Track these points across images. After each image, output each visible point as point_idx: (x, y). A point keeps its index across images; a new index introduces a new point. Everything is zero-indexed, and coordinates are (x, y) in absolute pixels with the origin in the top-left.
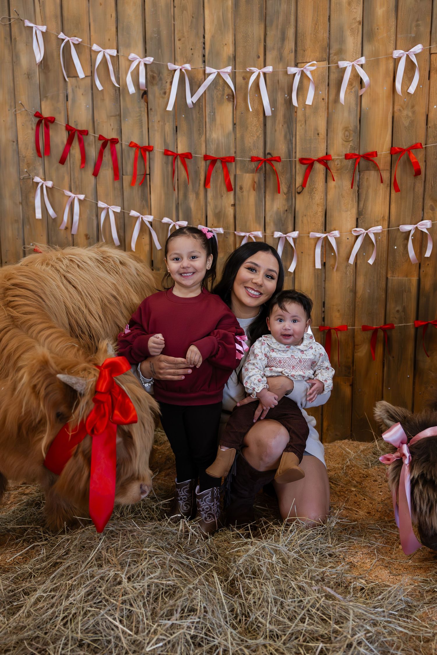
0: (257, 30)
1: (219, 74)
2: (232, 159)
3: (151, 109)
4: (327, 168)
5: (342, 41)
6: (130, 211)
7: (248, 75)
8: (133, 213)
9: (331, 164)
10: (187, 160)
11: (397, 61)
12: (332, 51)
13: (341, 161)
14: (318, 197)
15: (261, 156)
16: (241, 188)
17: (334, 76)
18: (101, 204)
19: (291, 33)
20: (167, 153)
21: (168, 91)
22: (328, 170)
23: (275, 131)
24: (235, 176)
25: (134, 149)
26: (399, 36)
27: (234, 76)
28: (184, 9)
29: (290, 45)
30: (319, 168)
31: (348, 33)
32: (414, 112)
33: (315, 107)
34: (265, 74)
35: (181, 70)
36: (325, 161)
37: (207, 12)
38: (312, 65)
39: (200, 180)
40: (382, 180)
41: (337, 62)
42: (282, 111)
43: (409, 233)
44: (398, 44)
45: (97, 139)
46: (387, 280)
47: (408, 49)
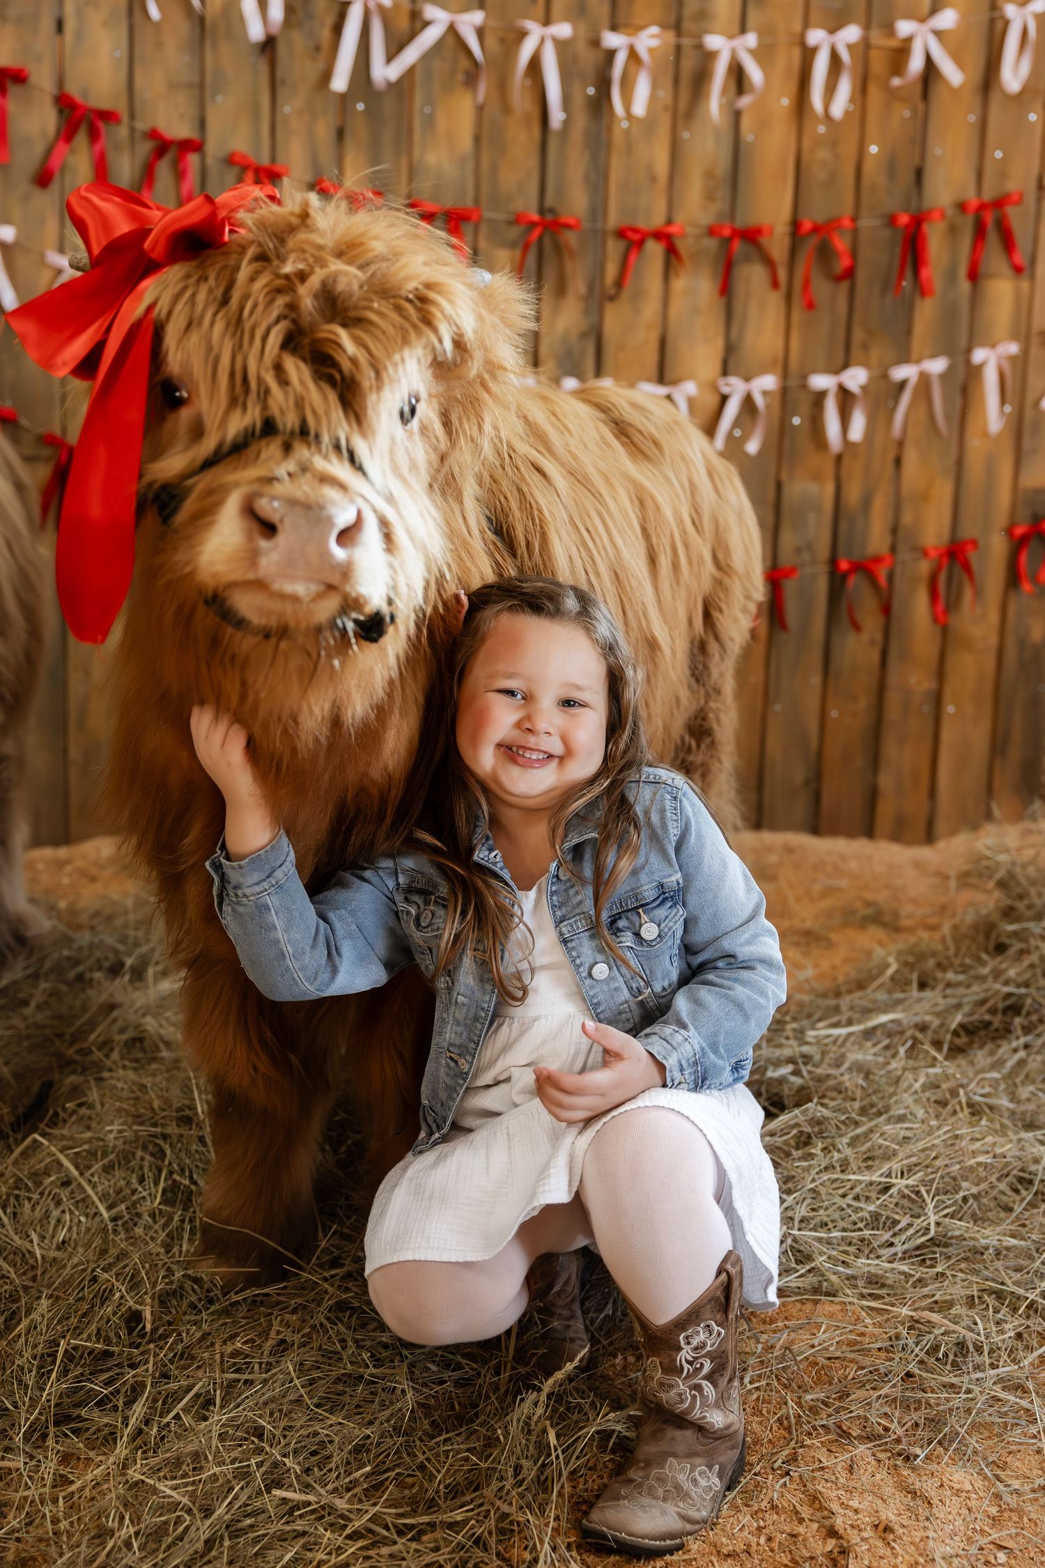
1: (452, 28)
3: (283, 81)
4: (672, 251)
7: (515, 38)
9: (679, 244)
11: (809, 54)
12: (688, 11)
13: (699, 237)
14: (650, 309)
15: (534, 213)
17: (689, 63)
23: (566, 162)
27: (480, 32)
30: (654, 249)
32: (835, 156)
33: (648, 124)
34: (554, 39)
35: (365, 3)
36: (667, 235)
38: (653, 36)
40: (775, 284)
41: (699, 36)
42: (581, 121)
43: (821, 396)
44: (814, 15)
45: (138, 135)
46: (779, 486)
47: (832, 31)
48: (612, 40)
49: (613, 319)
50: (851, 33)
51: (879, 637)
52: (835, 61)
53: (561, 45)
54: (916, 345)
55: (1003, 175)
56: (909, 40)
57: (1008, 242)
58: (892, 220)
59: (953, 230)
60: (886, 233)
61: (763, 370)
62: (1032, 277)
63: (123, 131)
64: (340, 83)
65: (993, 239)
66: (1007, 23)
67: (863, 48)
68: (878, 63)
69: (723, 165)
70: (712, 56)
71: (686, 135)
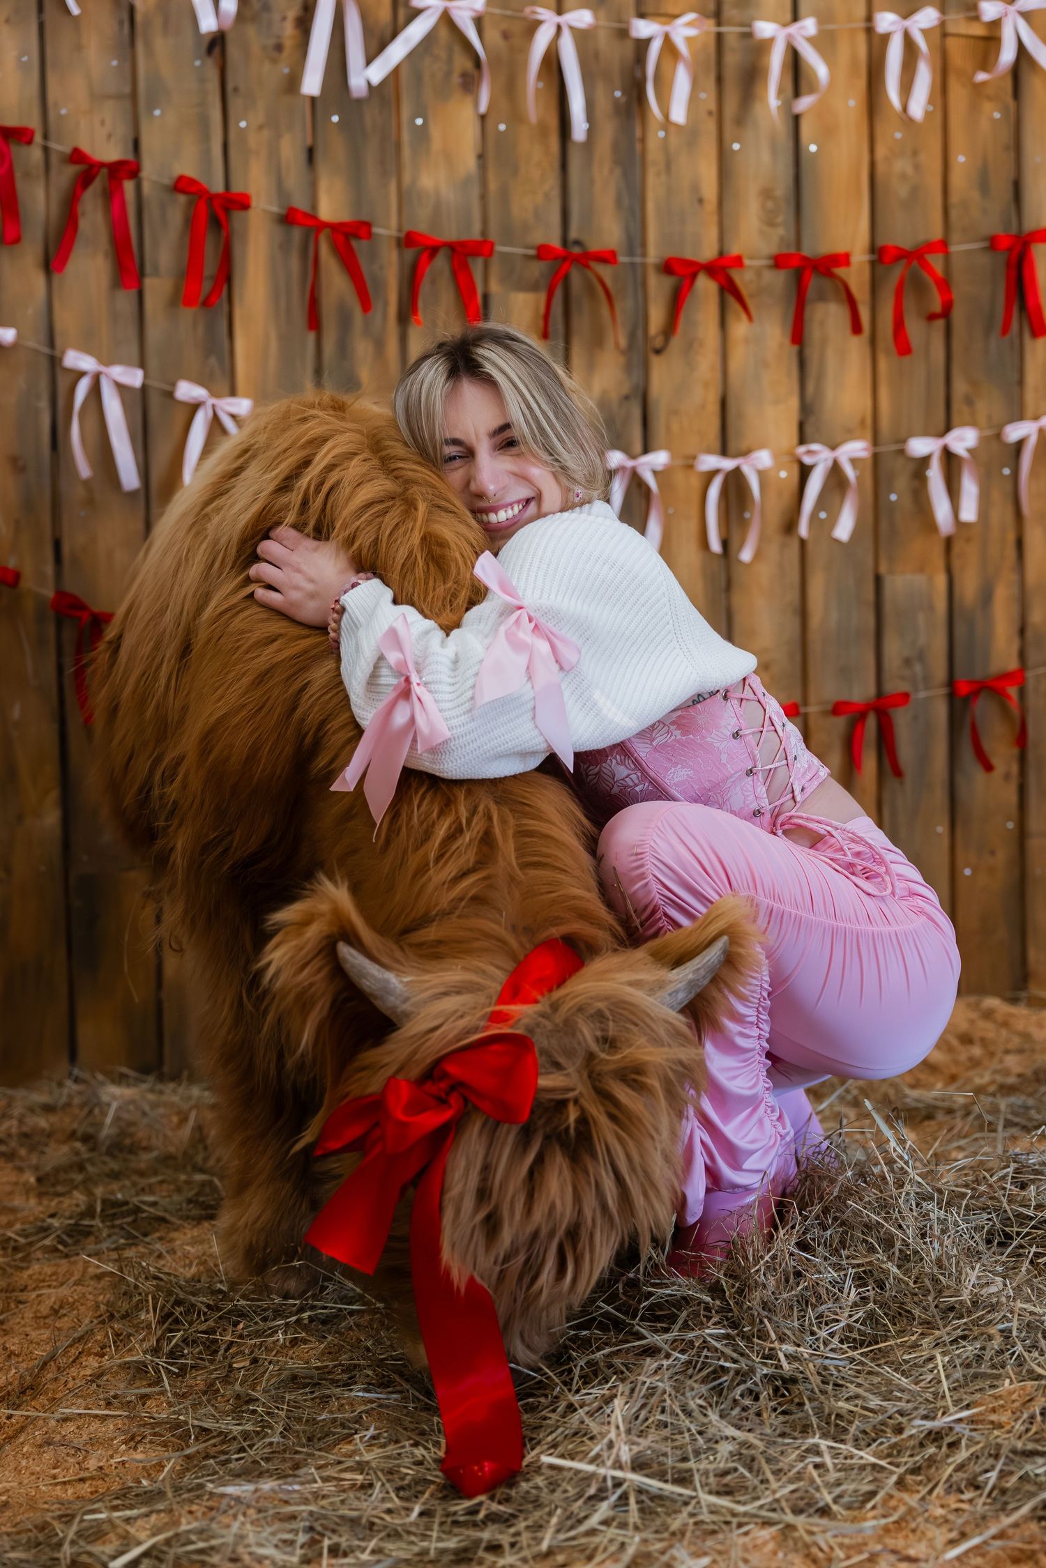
1: (446, 18)
2: (483, 248)
3: (236, 90)
4: (729, 290)
6: (174, 385)
7: (528, 27)
8: (187, 390)
9: (737, 276)
10: (355, 243)
11: (877, 44)
13: (763, 270)
14: (707, 363)
15: (557, 243)
17: (734, 59)
18: (76, 359)
20: (290, 218)
21: (287, 43)
23: (592, 182)
24: (486, 296)
25: (182, 199)
27: (480, 20)
30: (705, 286)
32: (917, 167)
33: (690, 133)
34: (571, 28)
36: (721, 268)
38: (689, 24)
39: (386, 304)
40: (856, 328)
41: (747, 23)
42: (608, 131)
43: (925, 461)
45: (54, 160)
46: (878, 580)
47: (906, 15)
48: (643, 28)
49: (662, 375)
50: (928, 17)
51: (1015, 769)
52: (911, 51)
53: (582, 37)
54: (1030, 397)
56: (996, 24)
58: (994, 243)
60: (985, 260)
61: (850, 435)
63: (35, 154)
64: (311, 86)
67: (941, 34)
68: (959, 55)
69: (783, 182)
70: (764, 46)
71: (736, 146)
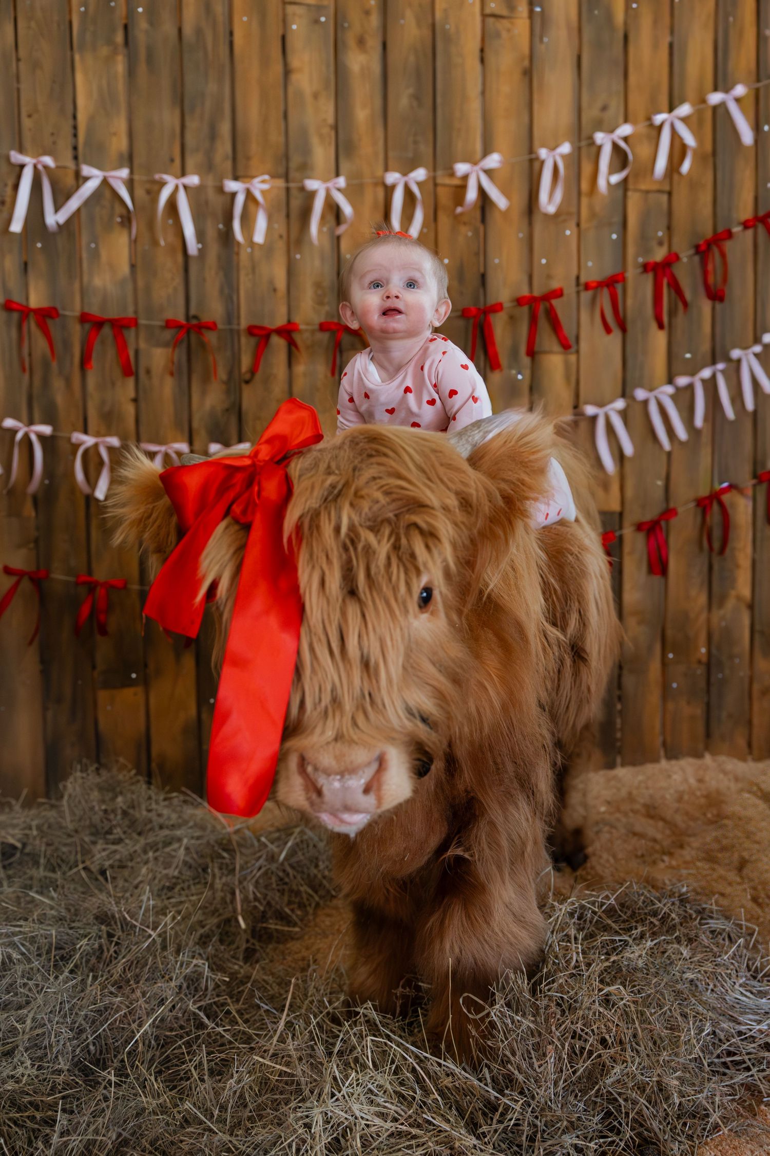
0: (169, 118)
1: (105, 182)
2: (133, 322)
4: (292, 344)
5: (306, 151)
7: (156, 187)
9: (297, 337)
10: (50, 322)
11: (389, 190)
12: (293, 164)
13: (313, 332)
14: (278, 388)
15: (181, 318)
16: (148, 372)
17: (296, 203)
19: (225, 128)
20: (9, 306)
21: (8, 200)
22: (293, 349)
23: (204, 280)
24: (137, 352)
26: (391, 154)
27: (130, 184)
28: (36, 65)
29: (224, 147)
30: (278, 342)
31: (315, 141)
33: (268, 248)
34: (185, 187)
35: (35, 167)
36: (288, 332)
37: (79, 78)
38: (263, 182)
39: (72, 356)
41: (301, 181)
42: (214, 250)
44: (391, 163)
47: (405, 174)
48: (232, 186)
49: (250, 396)
52: (409, 195)
53: (192, 192)
55: (549, 277)
56: (465, 178)
57: (556, 326)
58: (466, 313)
59: (512, 318)
60: (461, 323)
62: (578, 352)
64: (16, 226)
65: (544, 325)
66: (542, 163)
67: (430, 185)
68: (444, 196)
69: (329, 277)
70: (312, 195)
71: (298, 256)
